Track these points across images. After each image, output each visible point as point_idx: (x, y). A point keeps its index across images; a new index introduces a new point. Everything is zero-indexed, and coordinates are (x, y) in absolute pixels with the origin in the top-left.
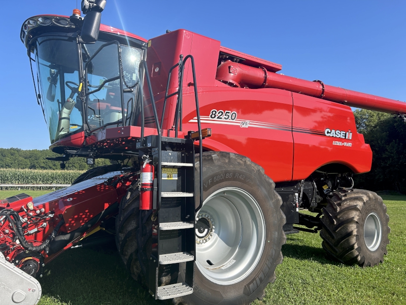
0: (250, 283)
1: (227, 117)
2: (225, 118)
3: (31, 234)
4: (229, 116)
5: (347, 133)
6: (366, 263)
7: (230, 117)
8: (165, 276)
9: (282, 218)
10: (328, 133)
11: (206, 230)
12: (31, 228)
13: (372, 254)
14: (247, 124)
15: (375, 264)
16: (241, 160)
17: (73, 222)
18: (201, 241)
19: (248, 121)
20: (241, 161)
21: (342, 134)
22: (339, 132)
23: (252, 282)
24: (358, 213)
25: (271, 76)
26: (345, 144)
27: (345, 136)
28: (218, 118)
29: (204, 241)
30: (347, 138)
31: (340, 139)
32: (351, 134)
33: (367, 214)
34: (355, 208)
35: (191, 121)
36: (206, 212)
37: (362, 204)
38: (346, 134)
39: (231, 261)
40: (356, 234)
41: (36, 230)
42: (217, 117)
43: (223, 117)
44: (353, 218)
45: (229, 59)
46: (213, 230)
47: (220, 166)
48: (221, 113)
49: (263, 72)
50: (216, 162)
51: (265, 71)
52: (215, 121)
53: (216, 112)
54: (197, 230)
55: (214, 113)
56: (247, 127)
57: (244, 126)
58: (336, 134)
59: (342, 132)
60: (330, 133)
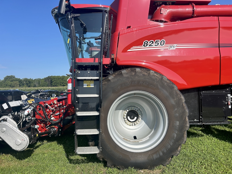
0: (154, 153)
1: (157, 44)
2: (155, 45)
4: (158, 43)
7: (160, 44)
11: (136, 118)
14: (174, 47)
16: (147, 72)
17: (72, 110)
18: (131, 124)
19: (175, 45)
20: (146, 74)
23: (155, 153)
25: (199, 9)
28: (150, 46)
29: (133, 124)
35: (129, 50)
36: (135, 107)
39: (147, 138)
41: (58, 113)
42: (148, 45)
43: (154, 44)
45: (162, 4)
46: (140, 118)
47: (128, 78)
48: (152, 42)
49: (192, 7)
50: (125, 76)
51: (193, 6)
52: (148, 48)
53: (147, 42)
54: (128, 117)
55: (146, 43)
56: (174, 49)
57: (172, 48)
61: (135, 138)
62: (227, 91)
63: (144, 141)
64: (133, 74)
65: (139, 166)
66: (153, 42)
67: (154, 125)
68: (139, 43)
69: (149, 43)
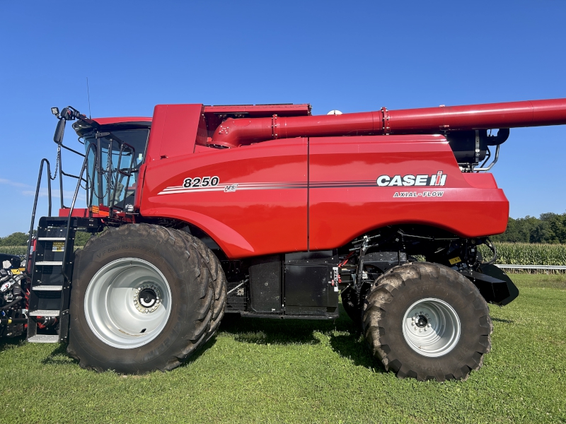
1: (205, 183)
2: (203, 185)
4: (208, 182)
5: (434, 177)
6: (403, 370)
7: (210, 183)
10: (383, 181)
11: (153, 301)
14: (234, 187)
18: (147, 311)
19: (235, 185)
20: (144, 233)
21: (418, 180)
22: (413, 177)
24: (387, 296)
26: (427, 194)
27: (428, 182)
28: (194, 186)
29: (149, 311)
30: (432, 184)
31: (412, 188)
32: (444, 176)
33: (414, 299)
34: (382, 289)
35: (161, 193)
37: (401, 283)
38: (429, 178)
40: (377, 325)
42: (192, 185)
43: (201, 184)
44: (375, 302)
46: (158, 302)
48: (197, 181)
49: (271, 121)
51: (273, 120)
52: (191, 190)
53: (190, 181)
54: (142, 299)
55: (188, 181)
56: (234, 190)
57: (230, 190)
58: (403, 180)
59: (419, 177)
60: (390, 181)
61: (144, 330)
62: (331, 262)
66: (199, 180)
68: (177, 181)
69: (193, 181)
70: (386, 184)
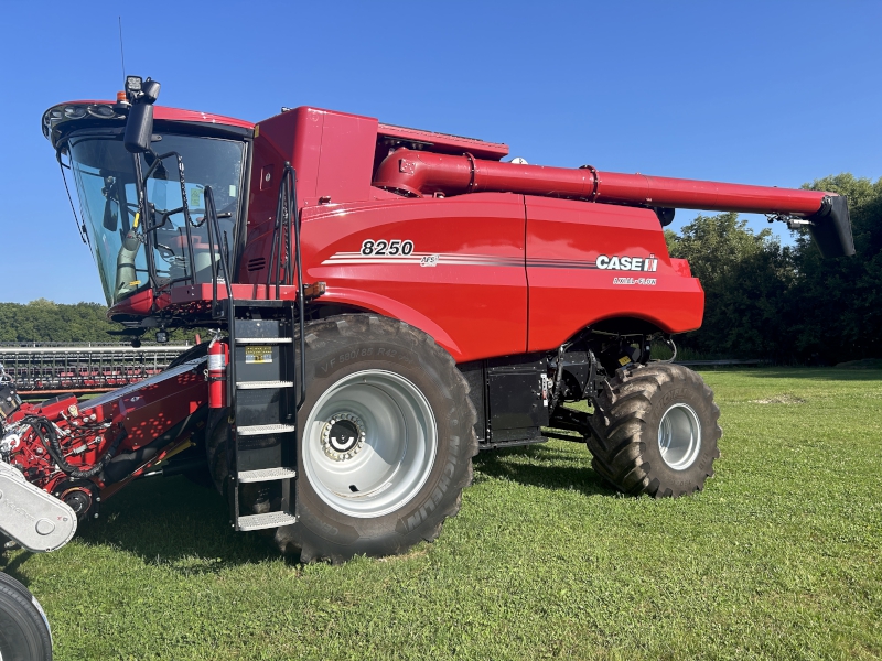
0: (409, 516)
1: (394, 250)
2: (391, 253)
3: (77, 455)
4: (397, 249)
5: (647, 261)
6: (662, 490)
7: (400, 250)
8: (260, 502)
9: (468, 415)
10: (603, 262)
11: (351, 439)
12: (77, 444)
13: (677, 476)
14: (434, 260)
15: (681, 494)
16: (392, 326)
17: (139, 432)
18: (341, 457)
19: (435, 255)
20: (390, 329)
21: (634, 264)
22: (629, 260)
23: (412, 513)
24: (645, 404)
25: (484, 170)
26: (642, 281)
27: (643, 266)
28: (378, 253)
29: (347, 456)
30: (646, 269)
31: (630, 273)
32: (656, 261)
33: (666, 406)
34: (639, 396)
35: (327, 262)
36: (350, 411)
37: (656, 388)
38: (643, 263)
39: (387, 484)
40: (639, 440)
41: (83, 448)
42: (374, 252)
43: (387, 251)
44: (635, 413)
45: (401, 145)
46: (363, 439)
47: (351, 339)
48: (382, 246)
49: (468, 163)
50: (344, 333)
51: (472, 162)
52: (373, 259)
53: (372, 244)
54: (334, 439)
55: (369, 245)
56: (434, 264)
57: (429, 264)
58: (621, 264)
59: (635, 260)
60: (608, 263)
61: (353, 489)
62: (539, 367)
63: (381, 491)
64: (364, 329)
65: (378, 550)
66: (385, 244)
67: (398, 455)
68: (351, 243)
69: (375, 246)
70: (605, 266)
